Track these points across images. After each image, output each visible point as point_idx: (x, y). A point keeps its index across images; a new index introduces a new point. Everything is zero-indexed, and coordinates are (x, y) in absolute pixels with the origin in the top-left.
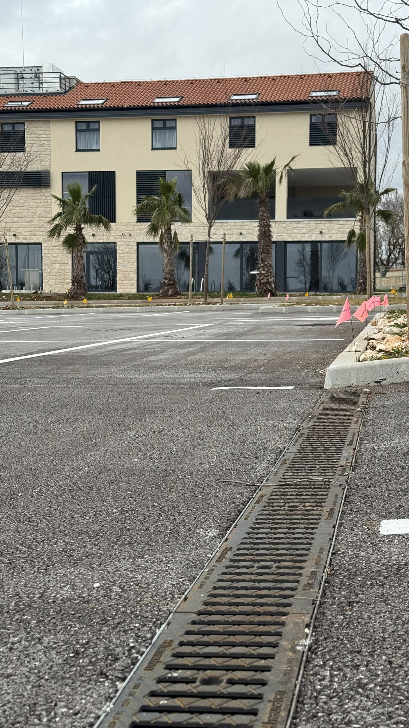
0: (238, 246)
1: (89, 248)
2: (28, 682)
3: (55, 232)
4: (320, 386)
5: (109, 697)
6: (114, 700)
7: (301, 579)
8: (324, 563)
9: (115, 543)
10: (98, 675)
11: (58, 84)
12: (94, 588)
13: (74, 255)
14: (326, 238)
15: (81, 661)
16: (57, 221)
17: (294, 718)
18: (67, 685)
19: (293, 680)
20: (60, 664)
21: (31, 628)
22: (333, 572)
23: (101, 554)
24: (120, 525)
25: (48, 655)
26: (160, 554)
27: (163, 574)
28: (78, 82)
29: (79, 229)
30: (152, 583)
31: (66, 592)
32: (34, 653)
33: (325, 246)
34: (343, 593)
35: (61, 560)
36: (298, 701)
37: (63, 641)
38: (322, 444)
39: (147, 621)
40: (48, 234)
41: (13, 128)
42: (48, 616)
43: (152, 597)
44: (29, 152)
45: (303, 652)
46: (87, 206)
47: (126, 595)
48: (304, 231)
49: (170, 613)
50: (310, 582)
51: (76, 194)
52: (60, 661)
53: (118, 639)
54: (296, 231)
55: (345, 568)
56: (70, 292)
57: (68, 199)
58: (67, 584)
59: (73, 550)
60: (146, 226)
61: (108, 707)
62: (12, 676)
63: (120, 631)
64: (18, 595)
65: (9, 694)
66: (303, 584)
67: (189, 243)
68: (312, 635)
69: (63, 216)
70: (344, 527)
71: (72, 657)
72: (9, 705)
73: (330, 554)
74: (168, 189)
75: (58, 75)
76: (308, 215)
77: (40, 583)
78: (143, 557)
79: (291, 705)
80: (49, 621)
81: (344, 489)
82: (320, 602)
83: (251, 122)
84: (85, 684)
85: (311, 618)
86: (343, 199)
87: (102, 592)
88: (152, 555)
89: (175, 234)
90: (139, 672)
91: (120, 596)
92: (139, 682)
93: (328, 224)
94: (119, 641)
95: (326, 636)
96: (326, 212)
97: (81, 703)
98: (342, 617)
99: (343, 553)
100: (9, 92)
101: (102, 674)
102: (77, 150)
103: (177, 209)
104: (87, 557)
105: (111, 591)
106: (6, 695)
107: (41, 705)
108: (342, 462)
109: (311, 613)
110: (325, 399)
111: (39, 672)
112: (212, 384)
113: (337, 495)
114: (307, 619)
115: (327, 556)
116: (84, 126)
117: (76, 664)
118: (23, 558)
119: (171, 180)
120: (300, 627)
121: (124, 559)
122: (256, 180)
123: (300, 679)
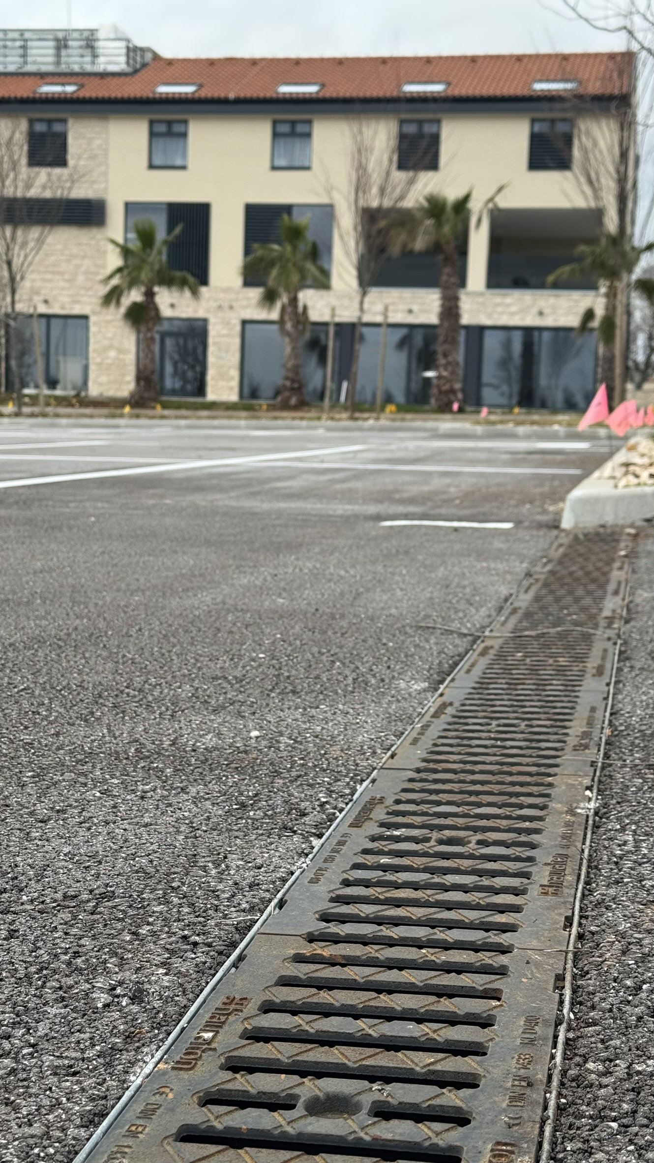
0: (403, 332)
1: (165, 326)
2: (178, 832)
3: (112, 297)
4: (555, 525)
5: (303, 852)
6: (310, 856)
7: (567, 739)
8: (601, 722)
9: (271, 691)
10: (280, 829)
11: (123, 59)
12: (251, 738)
13: (142, 336)
14: (549, 321)
15: (251, 813)
16: (115, 281)
17: (587, 883)
18: (236, 837)
19: (579, 845)
20: (221, 816)
21: (166, 776)
22: (616, 733)
23: (253, 702)
24: (272, 671)
25: (200, 805)
26: (344, 705)
27: (354, 727)
28: (156, 57)
29: (150, 294)
30: (339, 735)
31: (210, 740)
32: (179, 803)
33: (546, 336)
34: (637, 755)
35: (193, 707)
36: (589, 867)
37: (219, 792)
38: (571, 592)
39: (341, 776)
40: (100, 301)
41: (49, 126)
42: (190, 765)
43: (342, 751)
44: (75, 168)
45: (588, 816)
46: (164, 258)
47: (302, 747)
48: (513, 309)
49: (374, 769)
50: (583, 742)
51: (146, 237)
52: (220, 812)
53: (302, 792)
54: (500, 309)
55: (635, 728)
56: (132, 395)
57: (135, 244)
58: (209, 732)
59: (209, 696)
60: (255, 293)
61: (304, 863)
62: (151, 825)
63: (301, 785)
64: (137, 741)
65: (152, 844)
66: (572, 744)
67: (326, 324)
68: (597, 799)
69: (125, 272)
70: (624, 685)
71: (237, 809)
72: (157, 855)
73: (608, 714)
74: (296, 234)
75: (123, 44)
76: (520, 283)
77: (168, 730)
78: (318, 707)
79: (580, 869)
80: (193, 771)
81: (615, 644)
82: (603, 763)
83: (432, 129)
84: (264, 837)
85: (593, 780)
86: (580, 259)
87: (264, 743)
88: (332, 706)
89: (305, 308)
90: (340, 829)
91: (294, 748)
92: (343, 839)
93: (552, 300)
94: (303, 795)
95: (620, 800)
96: (550, 279)
97: (263, 857)
98: (641, 781)
99: (628, 713)
100: (44, 69)
101: (285, 828)
102: (151, 166)
103: (309, 266)
104: (231, 704)
105: (278, 742)
106: (148, 845)
107: (204, 857)
108: (607, 613)
109: (592, 774)
110: (565, 540)
111: (192, 823)
112: (379, 518)
113: (605, 651)
114: (587, 781)
115: (603, 716)
116: (162, 128)
117: (245, 816)
118: (136, 702)
119: (300, 219)
120: (577, 789)
121: (289, 709)
122: (439, 224)
123: (588, 842)
